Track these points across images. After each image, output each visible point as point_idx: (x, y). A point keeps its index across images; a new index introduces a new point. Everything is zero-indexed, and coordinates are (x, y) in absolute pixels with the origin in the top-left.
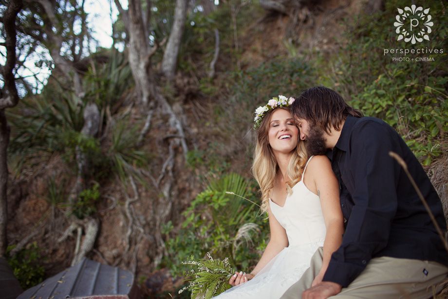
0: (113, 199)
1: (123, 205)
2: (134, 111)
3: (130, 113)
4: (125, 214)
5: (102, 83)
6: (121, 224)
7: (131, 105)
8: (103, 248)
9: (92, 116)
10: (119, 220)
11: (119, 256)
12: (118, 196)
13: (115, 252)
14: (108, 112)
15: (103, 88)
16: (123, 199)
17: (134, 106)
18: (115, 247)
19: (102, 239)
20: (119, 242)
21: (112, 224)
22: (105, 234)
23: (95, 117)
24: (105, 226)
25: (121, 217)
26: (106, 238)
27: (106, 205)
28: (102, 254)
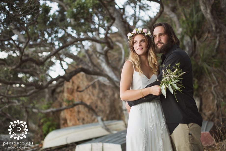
0: (205, 86)
1: (211, 89)
2: (209, 35)
3: (207, 37)
4: (212, 93)
5: (190, 24)
6: (211, 98)
7: (207, 32)
8: (204, 111)
9: (188, 44)
10: (210, 97)
11: (212, 114)
12: (208, 84)
13: (210, 112)
14: (196, 38)
15: (191, 27)
16: (210, 86)
17: (209, 32)
18: (210, 110)
19: (203, 107)
20: (212, 107)
21: (207, 98)
22: (204, 104)
23: (190, 44)
24: (204, 100)
25: (211, 95)
26: (205, 106)
27: (202, 90)
28: (204, 114)
